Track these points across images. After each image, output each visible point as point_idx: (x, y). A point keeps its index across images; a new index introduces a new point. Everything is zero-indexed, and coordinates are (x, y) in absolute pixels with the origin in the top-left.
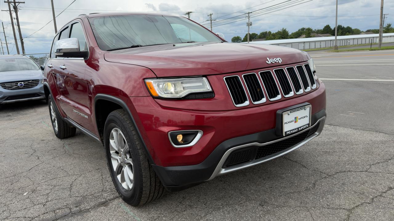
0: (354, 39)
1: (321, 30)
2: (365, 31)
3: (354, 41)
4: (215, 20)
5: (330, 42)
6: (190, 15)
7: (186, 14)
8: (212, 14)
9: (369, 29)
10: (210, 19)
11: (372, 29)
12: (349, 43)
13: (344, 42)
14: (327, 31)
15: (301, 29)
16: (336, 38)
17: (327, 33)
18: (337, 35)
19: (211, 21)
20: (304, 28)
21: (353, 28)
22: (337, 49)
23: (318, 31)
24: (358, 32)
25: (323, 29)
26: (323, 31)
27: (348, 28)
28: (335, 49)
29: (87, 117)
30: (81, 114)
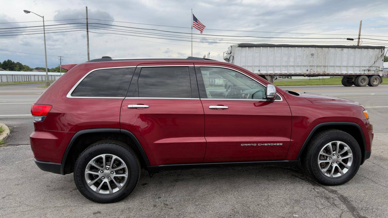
0: (35, 75)
2: (33, 68)
13: (23, 78)
21: (23, 65)
27: (18, 64)
29: (281, 144)
30: (266, 144)
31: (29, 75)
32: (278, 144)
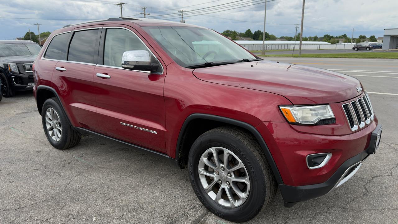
0: (272, 44)
1: (243, 33)
2: (279, 37)
3: (273, 47)
4: (149, 14)
5: (252, 46)
6: (122, 6)
7: (118, 5)
8: (145, 7)
9: (283, 36)
10: (144, 13)
11: (285, 36)
12: (268, 47)
14: (248, 35)
15: (226, 31)
16: (264, 42)
17: (248, 37)
18: (265, 40)
19: (145, 15)
20: (229, 30)
22: (264, 54)
23: (241, 34)
24: (273, 38)
25: (245, 33)
26: (245, 35)
28: (263, 54)
29: (156, 132)
30: (141, 129)
31: (267, 44)
32: (152, 132)
